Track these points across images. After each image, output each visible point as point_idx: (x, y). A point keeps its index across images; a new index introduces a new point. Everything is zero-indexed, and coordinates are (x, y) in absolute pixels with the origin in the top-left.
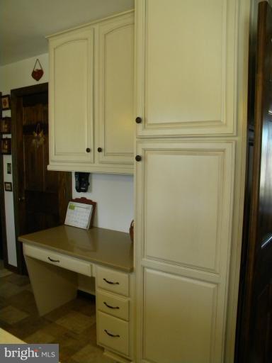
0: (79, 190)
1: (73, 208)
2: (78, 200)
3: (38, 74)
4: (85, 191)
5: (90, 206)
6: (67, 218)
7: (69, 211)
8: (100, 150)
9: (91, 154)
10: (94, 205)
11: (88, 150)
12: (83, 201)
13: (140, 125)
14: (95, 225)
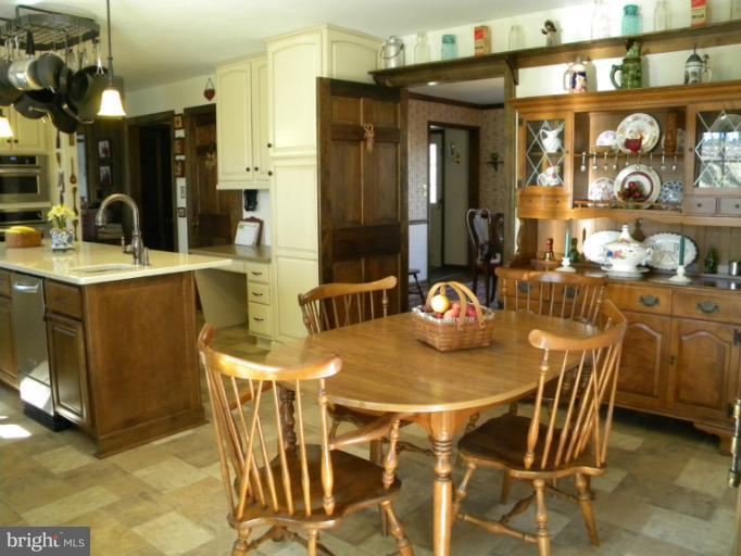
0: (248, 209)
1: (242, 227)
2: (248, 220)
3: (210, 94)
4: (253, 209)
5: (257, 224)
6: (237, 238)
7: (239, 231)
8: (256, 169)
9: (250, 173)
10: (261, 223)
11: (248, 170)
12: (252, 220)
13: (271, 149)
14: (262, 243)
